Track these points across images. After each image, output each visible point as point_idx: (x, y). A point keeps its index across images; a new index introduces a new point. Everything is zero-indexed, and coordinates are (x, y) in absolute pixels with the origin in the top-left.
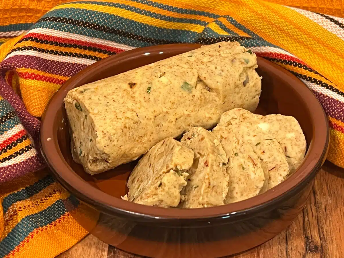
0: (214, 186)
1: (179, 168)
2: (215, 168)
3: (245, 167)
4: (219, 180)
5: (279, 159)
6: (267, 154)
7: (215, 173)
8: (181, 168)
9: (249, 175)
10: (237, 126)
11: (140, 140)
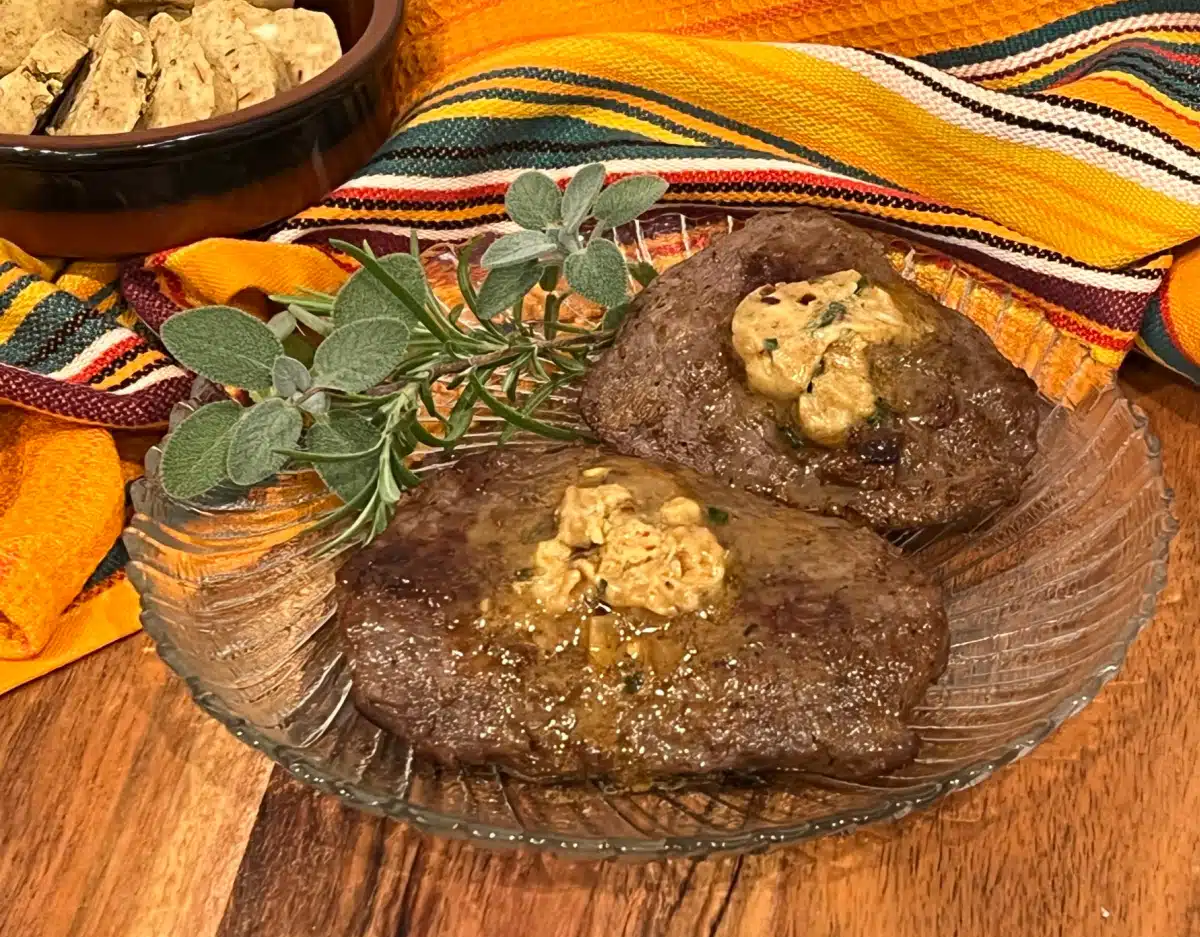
0: (106, 109)
1: (41, 67)
2: (115, 75)
3: (183, 83)
4: (121, 100)
5: (260, 77)
6: (243, 69)
7: (114, 84)
8: (46, 69)
9: (187, 99)
10: (201, 19)
11: (8, 41)
